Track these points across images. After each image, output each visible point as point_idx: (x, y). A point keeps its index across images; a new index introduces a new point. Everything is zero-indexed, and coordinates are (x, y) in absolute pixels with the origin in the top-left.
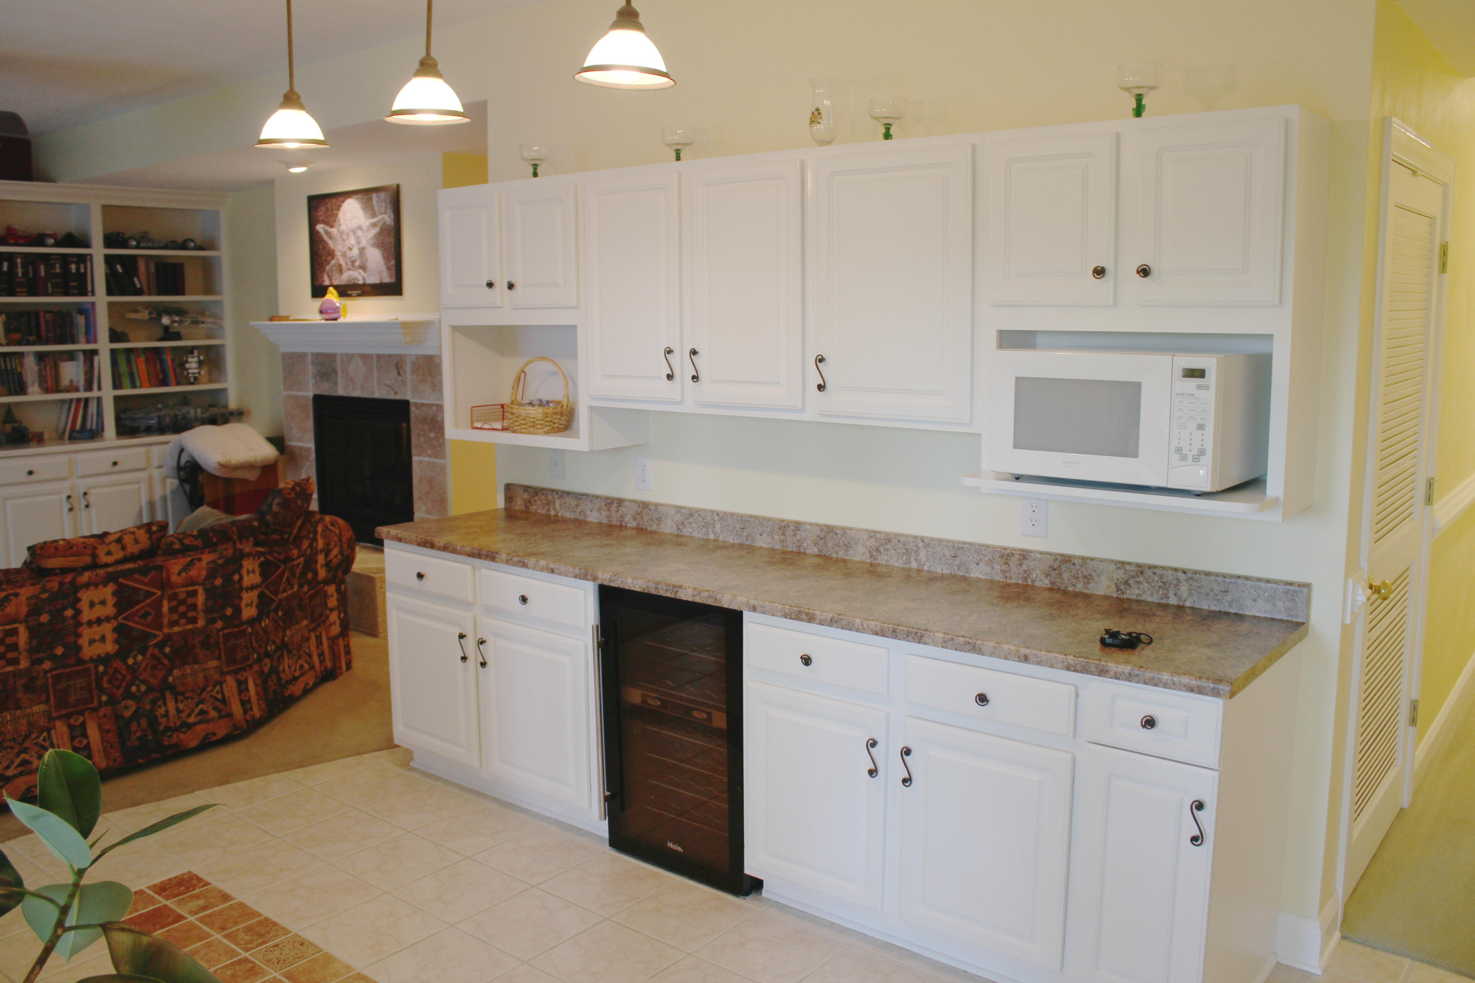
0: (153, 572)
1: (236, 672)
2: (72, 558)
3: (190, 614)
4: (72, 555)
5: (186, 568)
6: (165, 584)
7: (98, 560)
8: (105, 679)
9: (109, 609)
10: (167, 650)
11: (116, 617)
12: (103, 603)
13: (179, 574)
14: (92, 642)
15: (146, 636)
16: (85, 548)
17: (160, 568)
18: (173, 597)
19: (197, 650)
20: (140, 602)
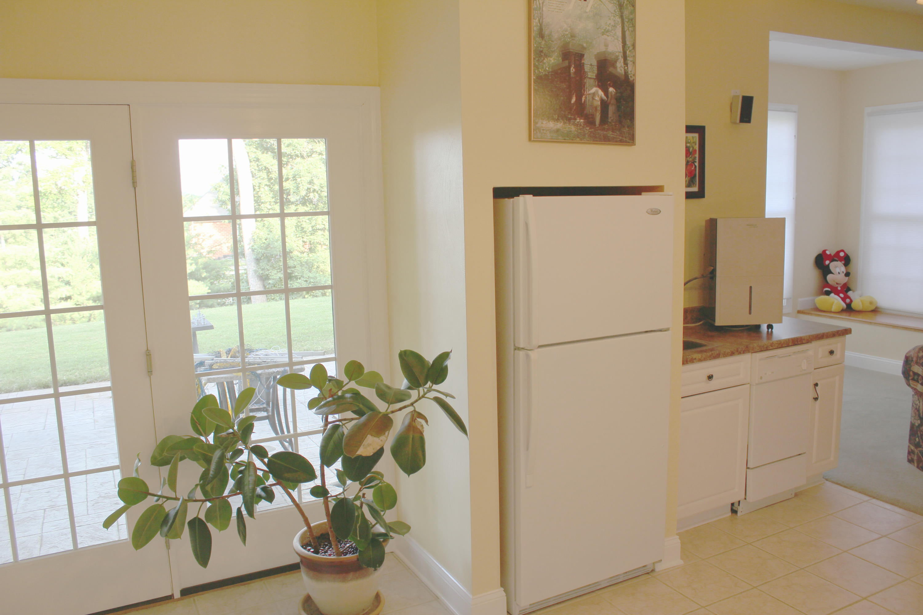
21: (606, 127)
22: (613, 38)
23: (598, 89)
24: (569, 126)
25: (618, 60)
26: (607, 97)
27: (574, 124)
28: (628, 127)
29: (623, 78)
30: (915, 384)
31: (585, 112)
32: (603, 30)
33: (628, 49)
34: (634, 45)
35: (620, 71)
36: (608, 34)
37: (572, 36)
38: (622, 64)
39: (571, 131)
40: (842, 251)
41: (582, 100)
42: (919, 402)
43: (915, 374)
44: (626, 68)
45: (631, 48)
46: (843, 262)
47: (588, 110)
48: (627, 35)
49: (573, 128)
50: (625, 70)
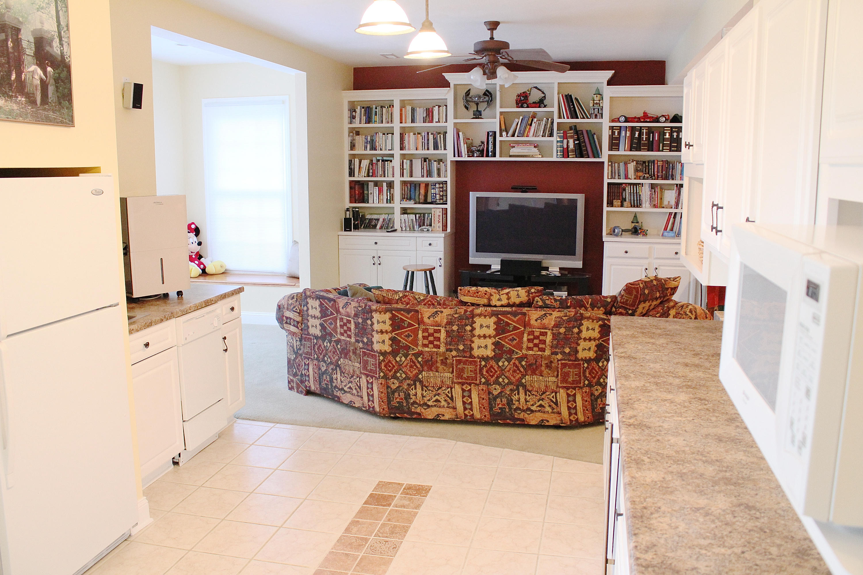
0: (520, 316)
1: (567, 388)
2: (477, 299)
3: (541, 346)
4: (477, 296)
5: (541, 318)
6: (526, 324)
7: (491, 302)
8: (485, 369)
9: (491, 331)
10: (524, 363)
11: (495, 337)
12: (488, 327)
13: (536, 320)
14: (479, 347)
15: (511, 352)
16: (486, 294)
17: (524, 314)
18: (531, 333)
19: (543, 368)
20: (509, 331)
21: (47, 108)
22: (48, 16)
23: (37, 67)
24: (11, 104)
25: (53, 39)
26: (46, 77)
27: (16, 102)
28: (67, 108)
29: (59, 58)
30: (288, 326)
31: (26, 91)
32: (38, 7)
33: (63, 29)
34: (68, 26)
35: (57, 52)
36: (42, 11)
37: (7, 8)
38: (58, 44)
39: (13, 110)
40: (193, 223)
41: (21, 77)
42: (293, 341)
43: (287, 318)
44: (62, 48)
45: (65, 29)
46: (194, 233)
47: (28, 89)
48: (60, 15)
49: (15, 107)
50: (61, 50)
